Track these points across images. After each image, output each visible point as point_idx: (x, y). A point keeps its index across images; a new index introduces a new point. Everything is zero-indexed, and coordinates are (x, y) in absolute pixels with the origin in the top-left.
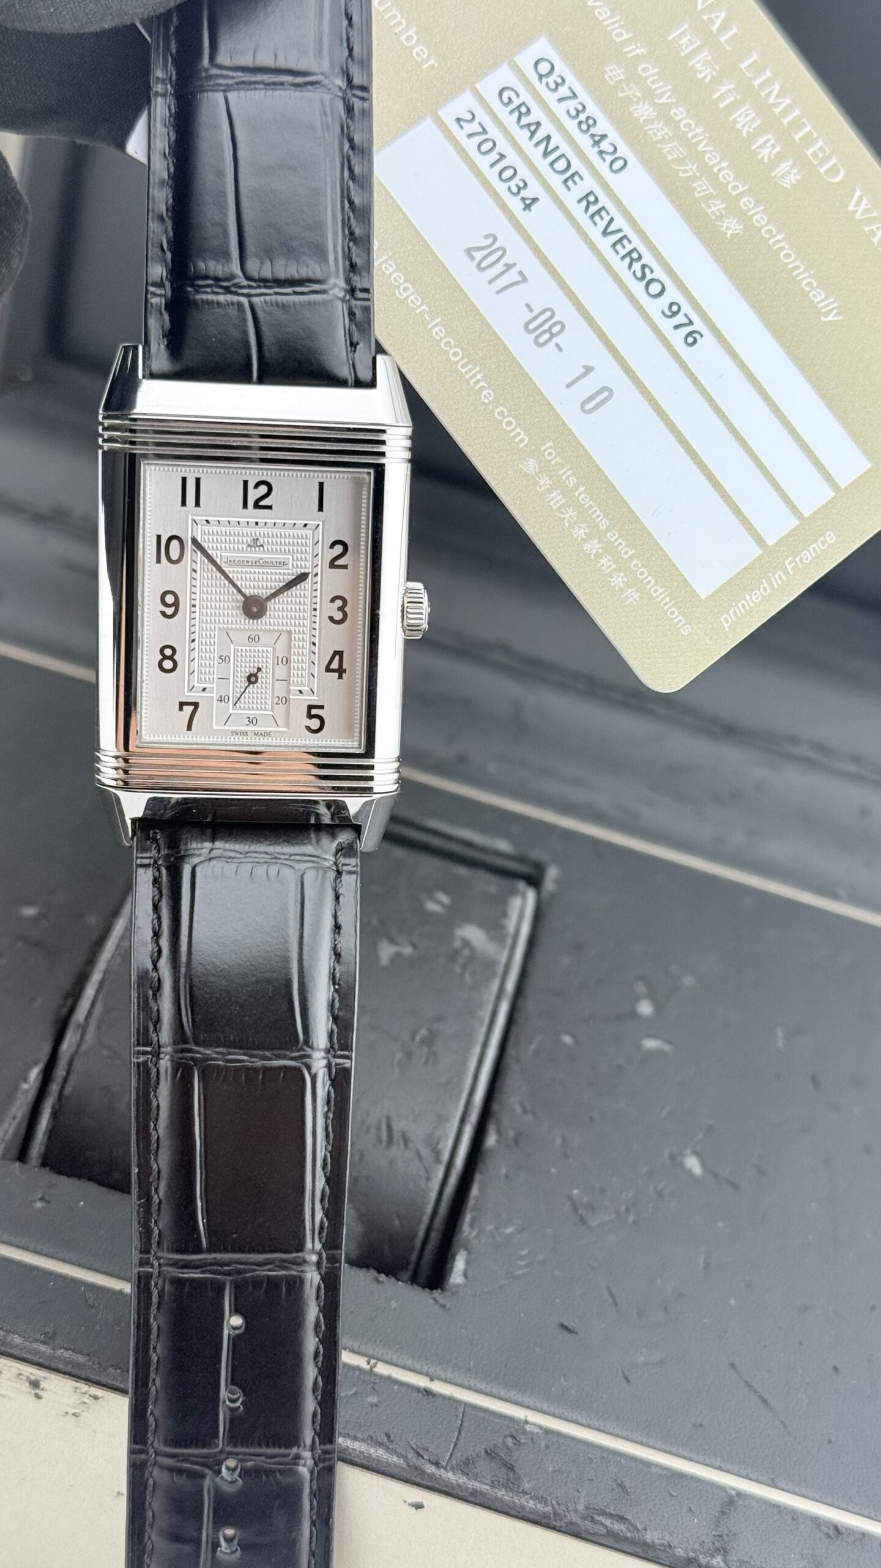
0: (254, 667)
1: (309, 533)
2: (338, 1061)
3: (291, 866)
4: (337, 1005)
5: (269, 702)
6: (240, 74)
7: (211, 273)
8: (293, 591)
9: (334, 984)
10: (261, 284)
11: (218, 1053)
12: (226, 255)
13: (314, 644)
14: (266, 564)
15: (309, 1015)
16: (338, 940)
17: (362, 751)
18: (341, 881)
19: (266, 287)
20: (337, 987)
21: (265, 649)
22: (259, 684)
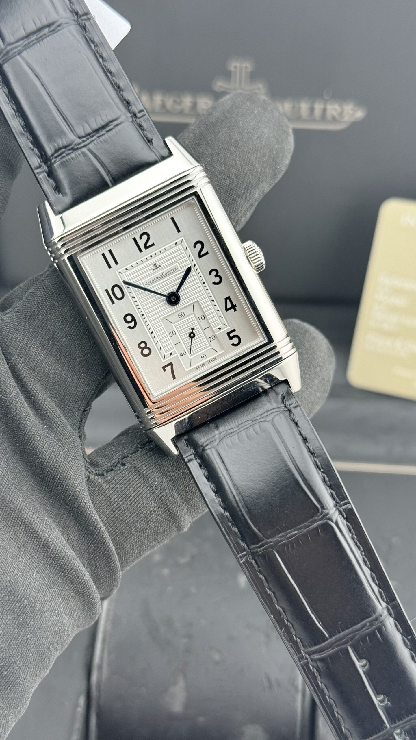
0: (190, 329)
1: (180, 246)
2: (344, 507)
3: (264, 421)
4: (327, 479)
5: (206, 342)
6: (22, 42)
7: (61, 146)
8: (188, 280)
9: (320, 470)
10: (88, 137)
11: (281, 537)
12: (62, 133)
13: (213, 301)
14: (167, 274)
15: (316, 492)
16: (309, 445)
17: (266, 341)
18: (293, 414)
19: (91, 137)
20: (322, 470)
21: (190, 317)
22: (196, 337)
